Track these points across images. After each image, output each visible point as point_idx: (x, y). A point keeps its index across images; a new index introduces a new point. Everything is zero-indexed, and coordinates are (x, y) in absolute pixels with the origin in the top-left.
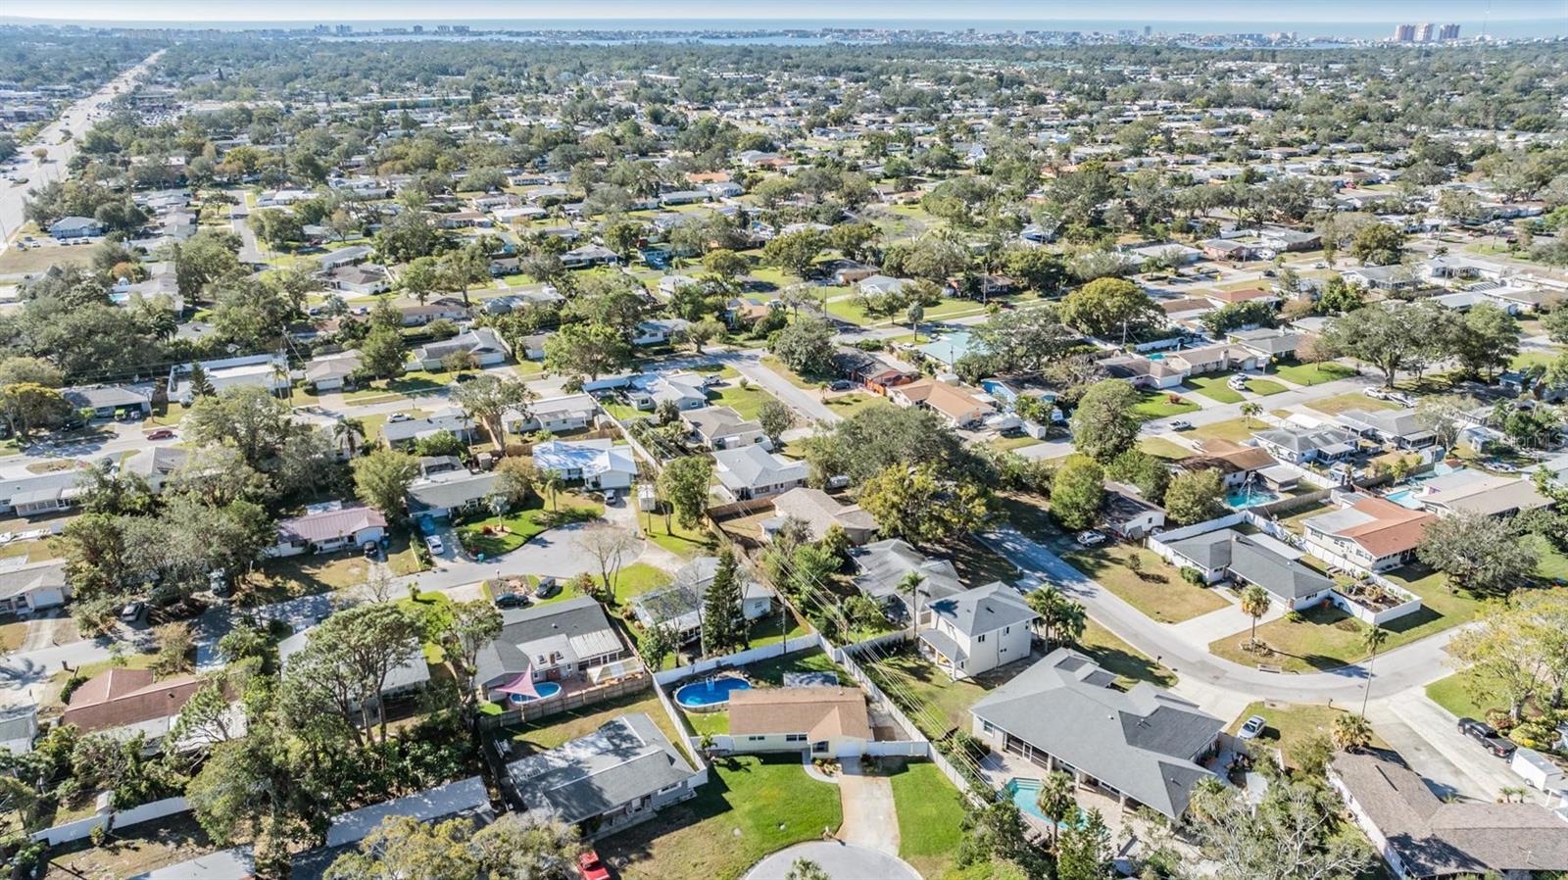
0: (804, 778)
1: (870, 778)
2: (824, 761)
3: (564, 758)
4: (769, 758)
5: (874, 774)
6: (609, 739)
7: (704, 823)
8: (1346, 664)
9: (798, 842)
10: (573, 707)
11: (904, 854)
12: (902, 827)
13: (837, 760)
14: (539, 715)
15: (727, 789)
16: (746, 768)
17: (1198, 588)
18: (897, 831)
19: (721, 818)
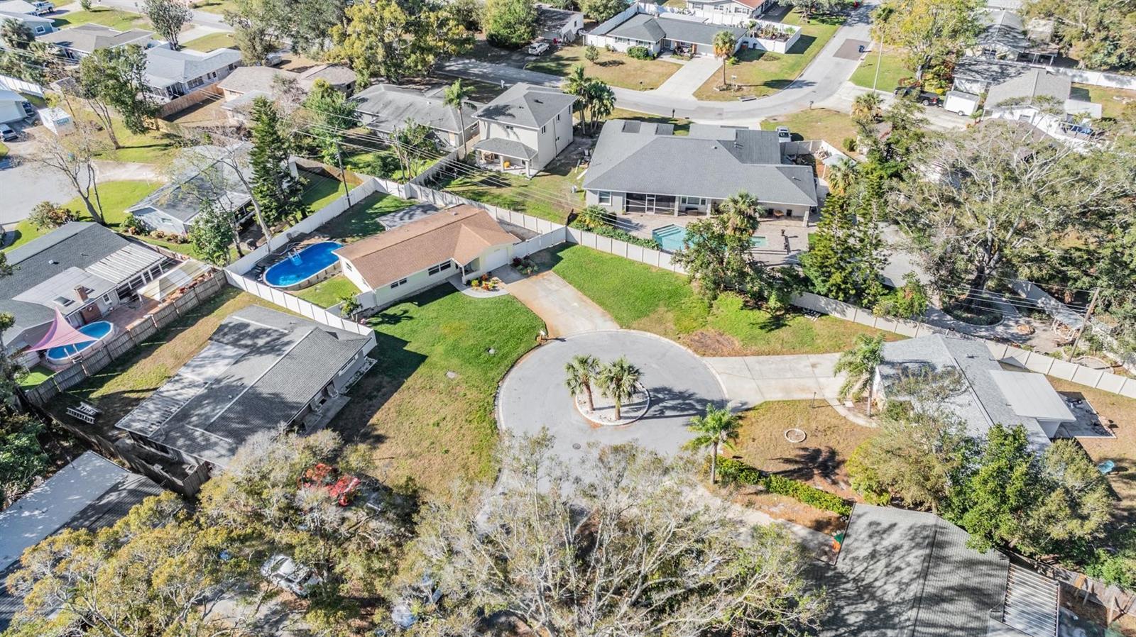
0: (471, 301)
1: (534, 278)
2: (480, 280)
3: (192, 385)
4: (423, 298)
5: (534, 273)
6: (234, 343)
7: (409, 382)
8: (791, 81)
9: (520, 357)
10: (144, 337)
11: (625, 325)
12: (601, 304)
13: (490, 274)
14: (106, 361)
15: (406, 343)
16: (406, 316)
17: (648, 61)
18: (601, 309)
19: (422, 369)
